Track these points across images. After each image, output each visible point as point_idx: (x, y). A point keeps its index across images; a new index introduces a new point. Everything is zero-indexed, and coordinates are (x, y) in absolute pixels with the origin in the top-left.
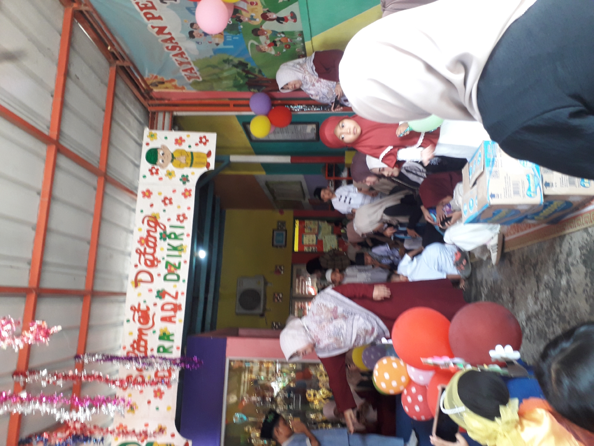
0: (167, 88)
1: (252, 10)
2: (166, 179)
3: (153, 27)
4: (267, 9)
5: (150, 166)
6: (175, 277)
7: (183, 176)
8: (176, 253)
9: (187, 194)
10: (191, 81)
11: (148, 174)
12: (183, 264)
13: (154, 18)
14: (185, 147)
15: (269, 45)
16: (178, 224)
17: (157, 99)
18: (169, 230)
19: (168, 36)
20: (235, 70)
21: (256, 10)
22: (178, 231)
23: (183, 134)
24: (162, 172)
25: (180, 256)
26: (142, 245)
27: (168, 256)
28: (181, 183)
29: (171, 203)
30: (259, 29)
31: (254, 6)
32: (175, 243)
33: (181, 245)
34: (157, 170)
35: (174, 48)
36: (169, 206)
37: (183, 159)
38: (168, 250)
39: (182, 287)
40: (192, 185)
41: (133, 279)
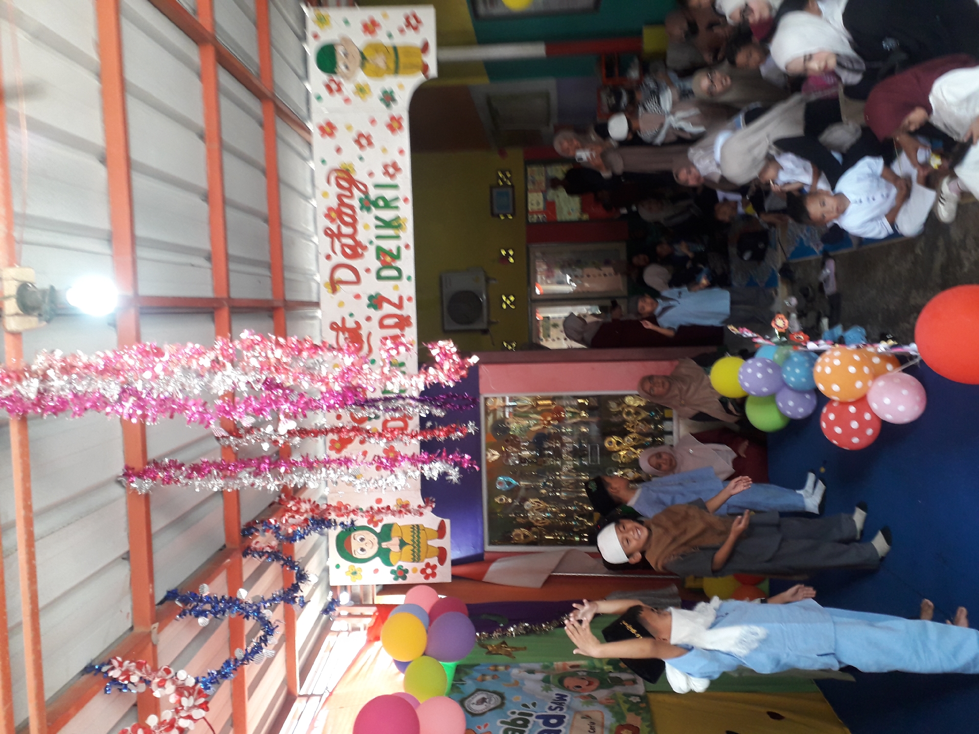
2: (356, 100)
6: (394, 273)
7: (385, 92)
8: (390, 232)
9: (395, 125)
11: (324, 92)
12: (403, 249)
14: (381, 37)
16: (387, 180)
18: (373, 193)
22: (389, 194)
23: (375, 13)
24: (348, 88)
25: (397, 237)
26: (332, 220)
27: (378, 237)
28: (383, 106)
29: (370, 144)
32: (387, 215)
33: (398, 218)
34: (339, 84)
36: (368, 149)
37: (381, 61)
39: (408, 288)
40: (402, 108)
41: (327, 279)
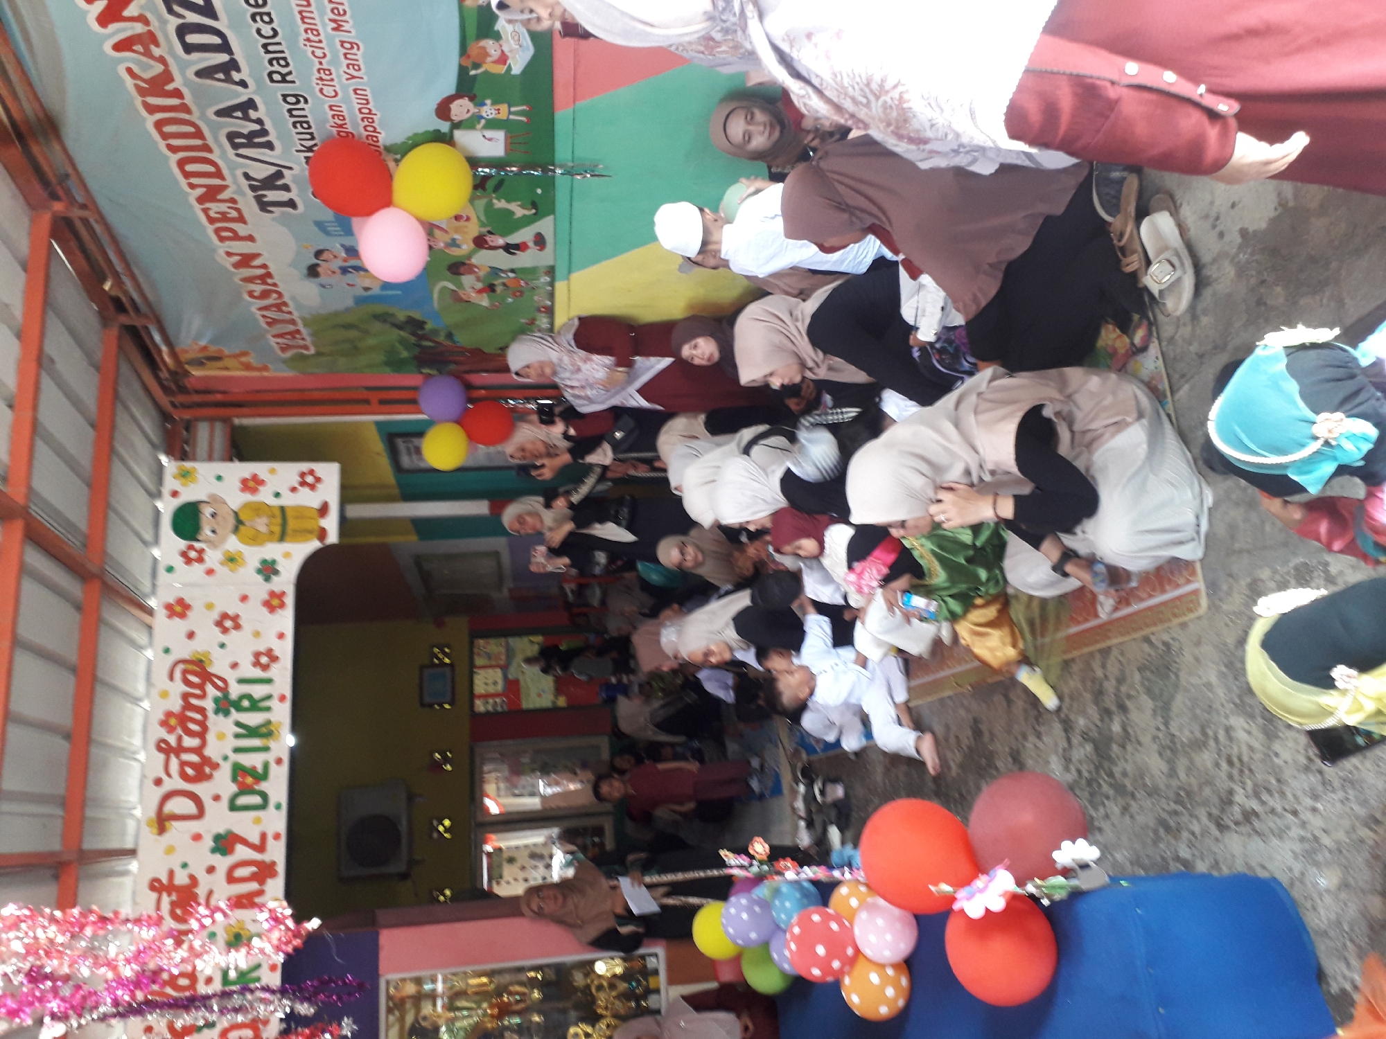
0: (227, 369)
1: (457, 230)
2: (222, 571)
3: (229, 254)
4: (489, 229)
5: (182, 544)
6: (256, 800)
7: (264, 562)
8: (256, 742)
9: (275, 602)
10: (289, 354)
11: (178, 562)
12: (273, 766)
13: (236, 237)
14: (265, 496)
15: (480, 291)
16: (257, 673)
17: (197, 392)
18: (235, 690)
19: (261, 272)
20: (395, 334)
21: (466, 230)
22: (258, 691)
23: (260, 468)
24: (213, 557)
25: (266, 749)
26: (171, 730)
27: (237, 750)
28: (260, 578)
29: (237, 627)
30: (464, 264)
31: (462, 223)
32: (253, 719)
33: (269, 722)
34: (201, 551)
35: (265, 295)
36: (233, 633)
37: (261, 524)
38: (237, 736)
39: (276, 821)
40: (286, 581)
41: (152, 814)
